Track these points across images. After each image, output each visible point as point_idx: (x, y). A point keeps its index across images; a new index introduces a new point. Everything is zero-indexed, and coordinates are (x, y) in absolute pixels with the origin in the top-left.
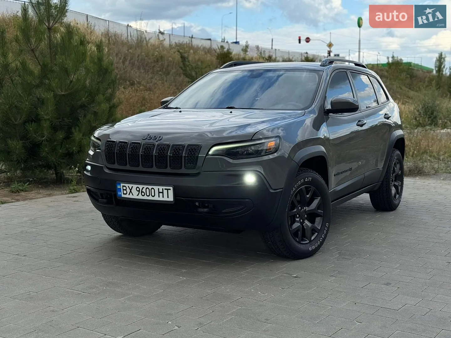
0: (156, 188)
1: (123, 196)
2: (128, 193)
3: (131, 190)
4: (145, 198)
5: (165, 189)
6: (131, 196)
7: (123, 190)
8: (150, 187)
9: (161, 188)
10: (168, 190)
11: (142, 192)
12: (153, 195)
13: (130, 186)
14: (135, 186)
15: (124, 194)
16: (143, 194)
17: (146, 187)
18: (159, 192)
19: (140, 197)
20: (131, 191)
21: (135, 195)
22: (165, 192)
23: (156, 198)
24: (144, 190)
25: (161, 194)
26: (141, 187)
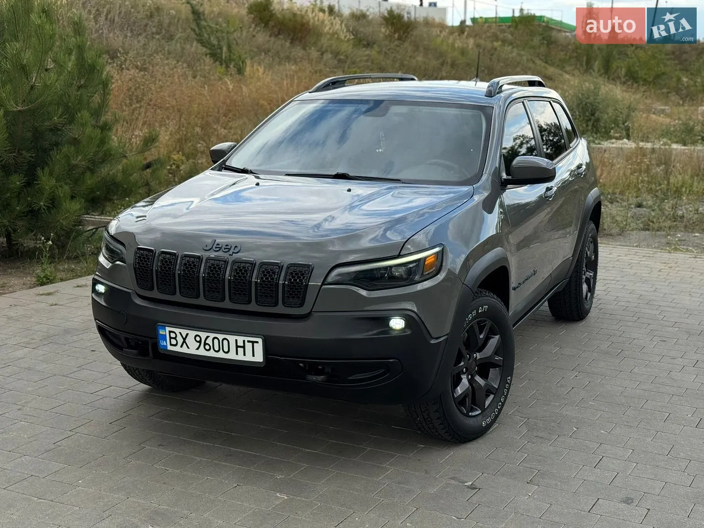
0: (232, 338)
1: (170, 348)
2: (180, 344)
3: (184, 339)
4: (212, 354)
5: (249, 341)
6: (184, 350)
7: (171, 338)
8: (221, 337)
9: (240, 340)
10: (253, 342)
11: (205, 344)
12: (226, 350)
13: (184, 332)
14: (192, 334)
15: (171, 345)
16: (207, 347)
17: (212, 335)
18: (237, 347)
19: (202, 352)
20: (184, 342)
21: (192, 348)
22: (249, 346)
23: (232, 356)
24: (209, 341)
25: (240, 350)
26: (203, 335)
